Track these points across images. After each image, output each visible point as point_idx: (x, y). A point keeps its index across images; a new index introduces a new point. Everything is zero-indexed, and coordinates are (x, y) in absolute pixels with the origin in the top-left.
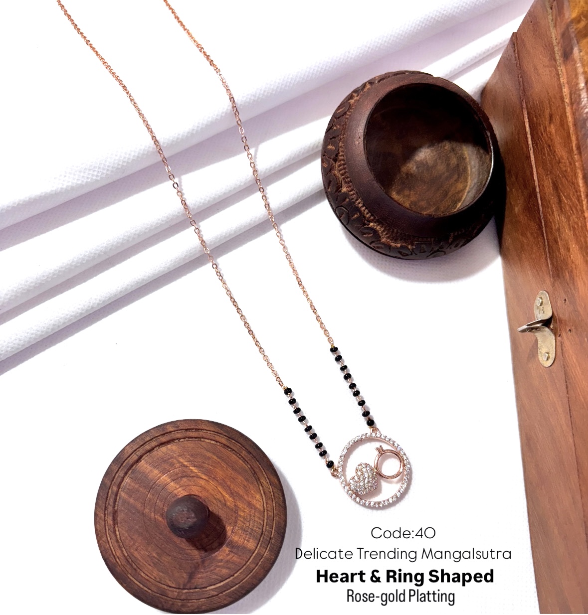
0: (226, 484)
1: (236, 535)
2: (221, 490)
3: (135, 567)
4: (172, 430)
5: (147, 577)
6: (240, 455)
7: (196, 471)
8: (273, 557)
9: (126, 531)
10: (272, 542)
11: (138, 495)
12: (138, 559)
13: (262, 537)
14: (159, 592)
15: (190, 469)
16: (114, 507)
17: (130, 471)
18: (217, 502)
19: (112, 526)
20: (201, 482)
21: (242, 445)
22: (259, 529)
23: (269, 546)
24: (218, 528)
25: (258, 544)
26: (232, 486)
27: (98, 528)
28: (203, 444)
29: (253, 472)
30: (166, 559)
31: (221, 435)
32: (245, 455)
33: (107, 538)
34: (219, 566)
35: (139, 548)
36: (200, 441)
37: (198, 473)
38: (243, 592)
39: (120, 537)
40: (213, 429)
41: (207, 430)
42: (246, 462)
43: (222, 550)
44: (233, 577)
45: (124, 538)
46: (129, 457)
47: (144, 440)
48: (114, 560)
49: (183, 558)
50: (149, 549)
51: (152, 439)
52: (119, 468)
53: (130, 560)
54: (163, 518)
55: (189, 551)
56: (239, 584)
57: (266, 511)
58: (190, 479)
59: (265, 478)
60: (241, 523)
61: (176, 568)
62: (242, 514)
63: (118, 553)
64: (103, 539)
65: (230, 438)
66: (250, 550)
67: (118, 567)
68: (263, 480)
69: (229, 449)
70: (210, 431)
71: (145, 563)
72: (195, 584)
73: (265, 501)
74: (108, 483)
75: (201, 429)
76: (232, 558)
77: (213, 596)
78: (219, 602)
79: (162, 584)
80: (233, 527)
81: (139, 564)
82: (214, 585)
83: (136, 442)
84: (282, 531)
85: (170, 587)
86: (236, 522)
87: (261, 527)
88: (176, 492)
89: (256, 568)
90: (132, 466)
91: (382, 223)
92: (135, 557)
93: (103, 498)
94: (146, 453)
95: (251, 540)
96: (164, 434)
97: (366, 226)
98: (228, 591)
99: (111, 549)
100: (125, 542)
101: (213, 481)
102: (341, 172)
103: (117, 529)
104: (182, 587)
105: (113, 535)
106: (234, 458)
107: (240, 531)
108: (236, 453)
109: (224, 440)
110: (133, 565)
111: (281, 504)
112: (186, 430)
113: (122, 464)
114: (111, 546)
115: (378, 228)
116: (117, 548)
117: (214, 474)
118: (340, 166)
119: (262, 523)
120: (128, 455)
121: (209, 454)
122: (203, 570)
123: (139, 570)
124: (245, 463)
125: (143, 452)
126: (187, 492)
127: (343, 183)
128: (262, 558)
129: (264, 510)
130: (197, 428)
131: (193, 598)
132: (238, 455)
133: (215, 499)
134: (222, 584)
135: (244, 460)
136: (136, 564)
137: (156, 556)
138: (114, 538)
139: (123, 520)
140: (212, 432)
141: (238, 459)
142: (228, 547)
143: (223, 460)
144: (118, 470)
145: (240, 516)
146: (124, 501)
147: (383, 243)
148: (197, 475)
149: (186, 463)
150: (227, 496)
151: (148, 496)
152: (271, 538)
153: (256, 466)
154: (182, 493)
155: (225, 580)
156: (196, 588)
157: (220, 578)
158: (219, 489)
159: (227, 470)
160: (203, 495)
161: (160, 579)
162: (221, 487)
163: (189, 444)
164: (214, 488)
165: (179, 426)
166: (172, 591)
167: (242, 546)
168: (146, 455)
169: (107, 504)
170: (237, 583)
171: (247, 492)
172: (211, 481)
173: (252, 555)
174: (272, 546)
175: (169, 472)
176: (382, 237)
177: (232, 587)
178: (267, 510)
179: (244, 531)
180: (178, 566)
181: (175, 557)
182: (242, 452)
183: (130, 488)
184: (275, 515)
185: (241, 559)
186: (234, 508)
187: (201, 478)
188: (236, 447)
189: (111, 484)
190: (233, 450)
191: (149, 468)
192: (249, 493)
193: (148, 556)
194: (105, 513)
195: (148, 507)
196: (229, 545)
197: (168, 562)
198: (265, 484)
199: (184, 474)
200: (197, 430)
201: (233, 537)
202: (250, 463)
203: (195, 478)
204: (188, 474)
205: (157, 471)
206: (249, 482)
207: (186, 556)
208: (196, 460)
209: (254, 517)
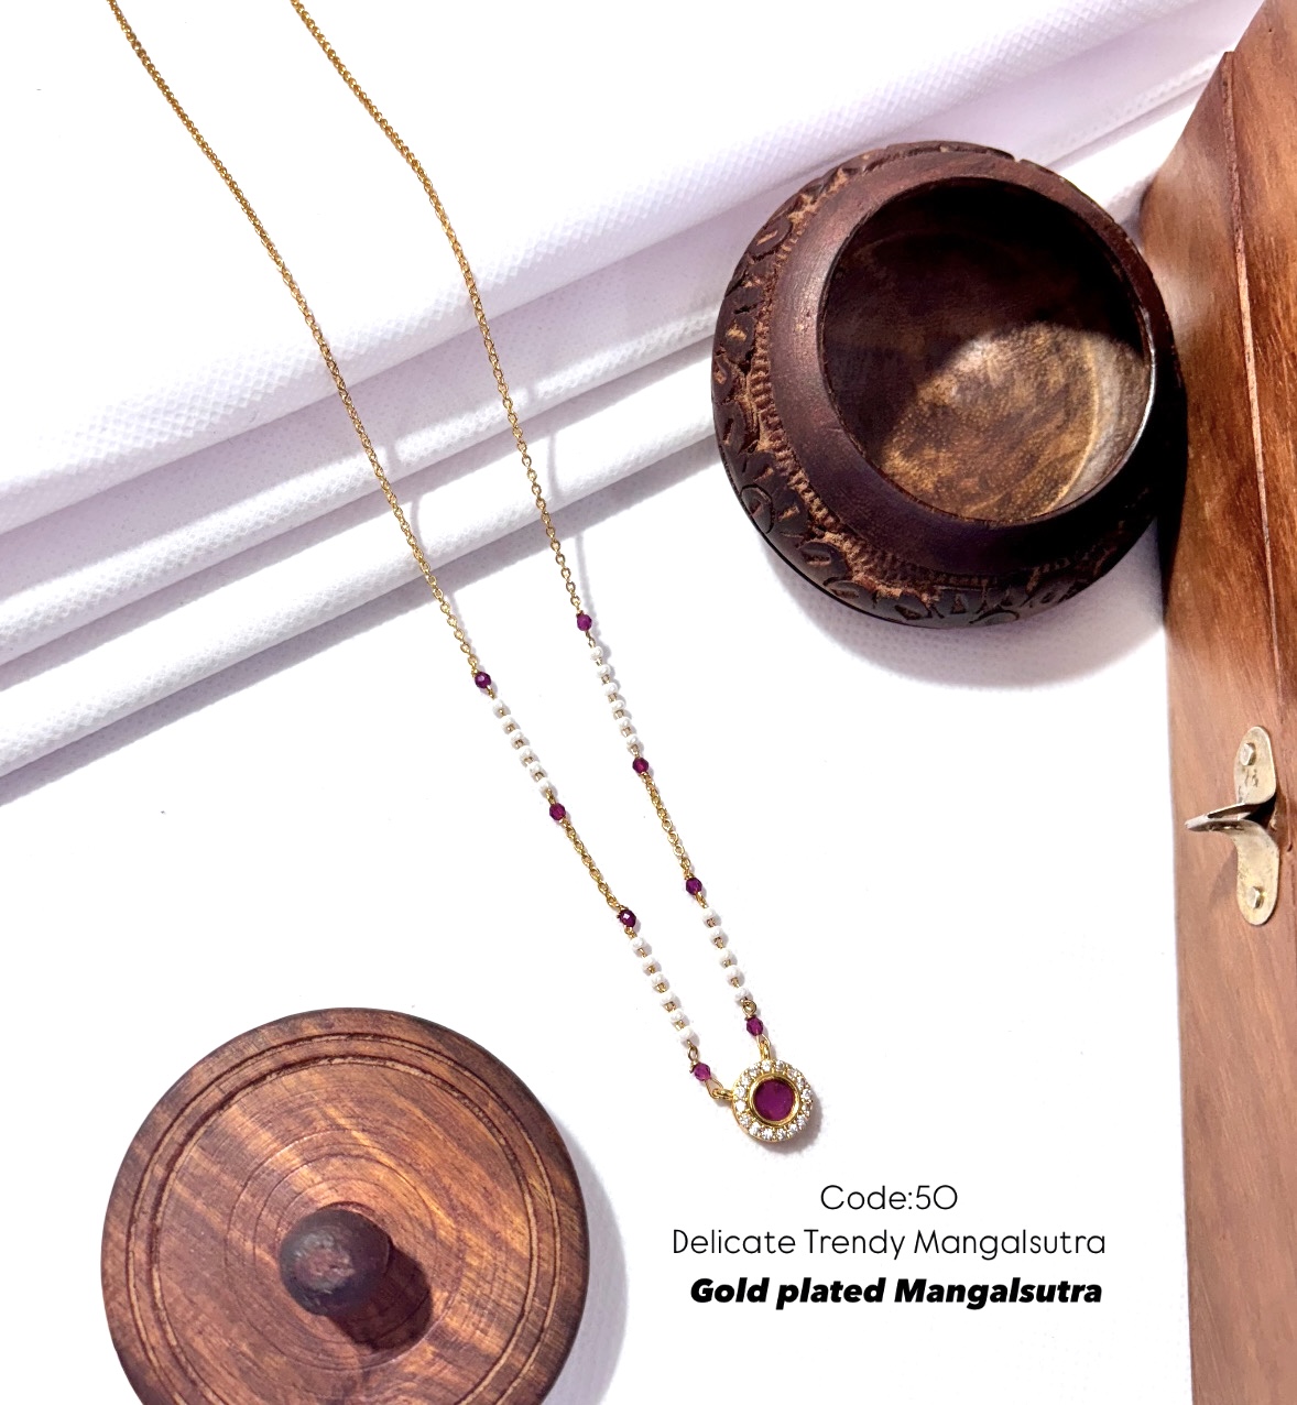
0: (440, 1181)
1: (454, 1314)
2: (425, 1196)
3: (194, 1376)
4: (315, 1032)
6: (481, 1110)
7: (367, 1143)
8: (545, 1379)
9: (180, 1284)
10: (546, 1340)
11: (215, 1192)
12: (202, 1356)
13: (520, 1326)
15: (351, 1137)
16: (153, 1218)
17: (202, 1130)
18: (414, 1228)
19: (145, 1267)
20: (377, 1173)
21: (488, 1085)
22: (515, 1302)
23: (536, 1350)
24: (410, 1292)
25: (509, 1341)
26: (455, 1188)
27: (110, 1271)
28: (390, 1074)
29: (511, 1158)
30: (274, 1362)
31: (437, 1056)
32: (494, 1113)
33: (129, 1297)
34: (406, 1391)
35: (208, 1329)
36: (384, 1066)
37: (374, 1152)
39: (162, 1296)
40: (417, 1039)
41: (403, 1041)
42: (495, 1130)
43: (417, 1349)
45: (171, 1300)
46: (201, 1092)
47: (242, 1053)
48: (142, 1353)
49: (315, 1362)
50: (235, 1331)
51: (263, 1052)
52: (175, 1120)
53: (183, 1359)
54: (273, 1257)
55: (334, 1346)
57: (535, 1259)
58: (350, 1161)
59: (541, 1176)
60: (470, 1284)
61: (295, 1386)
62: (475, 1262)
63: (154, 1337)
64: (121, 1300)
65: (459, 1065)
66: (487, 1357)
67: (151, 1373)
68: (534, 1181)
69: (455, 1094)
70: (411, 1043)
71: (219, 1369)
73: (534, 1234)
74: (144, 1154)
75: (389, 1037)
76: (440, 1371)
80: (450, 1292)
81: (203, 1369)
83: (220, 1057)
84: (573, 1315)
86: (457, 1281)
87: (520, 1300)
88: (311, 1192)
90: (207, 1117)
91: (855, 535)
92: (195, 1350)
93: (129, 1194)
94: (244, 1088)
95: (492, 1331)
96: (293, 1043)
97: (816, 540)
99: (136, 1325)
100: (174, 1310)
101: (407, 1172)
102: (758, 399)
103: (155, 1275)
105: (145, 1293)
106: (467, 1118)
107: (467, 1306)
108: (471, 1104)
109: (443, 1070)
110: (190, 1369)
111: (577, 1244)
112: (351, 1036)
113: (182, 1111)
114: (138, 1317)
115: (846, 545)
116: (153, 1323)
117: (412, 1154)
118: (757, 382)
119: (523, 1289)
120: (199, 1088)
121: (402, 1103)
122: (362, 1399)
123: (202, 1384)
124: (493, 1135)
125: (238, 1084)
126: (342, 1195)
127: (762, 427)
128: (516, 1377)
129: (531, 1255)
130: (375, 1031)
132: (477, 1110)
133: (410, 1219)
135: (490, 1125)
136: (197, 1367)
137: (252, 1355)
138: (149, 1300)
139: (173, 1252)
140: (414, 1047)
141: (475, 1120)
142: (431, 1344)
143: (437, 1121)
144: (171, 1126)
145: (470, 1266)
146: (181, 1206)
147: (858, 586)
148: (368, 1153)
149: (342, 1121)
150: (440, 1213)
151: (242, 1197)
152: (542, 1330)
153: (520, 1143)
154: (326, 1196)
158: (422, 1193)
159: (446, 1146)
160: (379, 1205)
162: (425, 1187)
163: (355, 1073)
164: (413, 1194)
165: (332, 1026)
167: (465, 1344)
168: (244, 1092)
169: (137, 1210)
171: (492, 1206)
172: (401, 1173)
173: (491, 1369)
174: (546, 1350)
175: (298, 1139)
176: (855, 569)
178: (539, 1257)
179: (477, 1305)
180: (301, 1381)
181: (297, 1360)
182: (487, 1105)
183: (198, 1172)
184: (558, 1271)
185: (464, 1377)
186: (456, 1244)
187: (378, 1162)
188: (474, 1089)
189: (151, 1159)
190: (465, 1097)
191: (250, 1125)
192: (495, 1209)
193: (228, 1349)
194: (129, 1232)
195: (239, 1226)
196: (435, 1338)
197: (276, 1369)
198: (538, 1187)
199: (336, 1148)
200: (377, 1037)
201: (448, 1319)
202: (505, 1133)
203: (363, 1161)
204: (345, 1149)
205: (269, 1134)
206: (499, 1182)
207: (326, 1358)
208: (368, 1115)
209: (505, 1272)
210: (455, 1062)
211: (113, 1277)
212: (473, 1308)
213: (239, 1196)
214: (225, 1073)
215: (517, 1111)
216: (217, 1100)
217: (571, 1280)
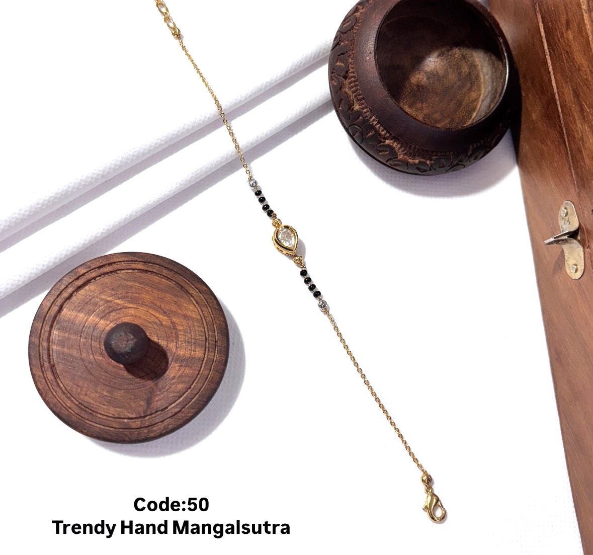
0: (156, 305)
1: (181, 349)
2: (153, 313)
3: (90, 411)
4: (85, 271)
5: (105, 417)
6: (161, 275)
7: (122, 303)
8: (224, 358)
9: (70, 381)
10: (219, 345)
11: (71, 342)
12: (90, 403)
13: (207, 344)
14: (122, 427)
15: (115, 303)
17: (55, 323)
18: (152, 325)
19: (54, 380)
20: (130, 312)
21: (160, 265)
22: (202, 336)
23: (216, 350)
25: (205, 350)
26: (163, 306)
27: (41, 388)
28: (121, 275)
29: (180, 287)
30: (118, 394)
31: (136, 262)
32: (166, 273)
33: (53, 394)
34: (174, 384)
35: (88, 393)
36: (117, 273)
37: (125, 305)
38: (205, 400)
39: (65, 388)
40: (126, 259)
41: (121, 262)
42: (170, 280)
43: (171, 368)
44: (191, 389)
45: (69, 388)
46: (49, 310)
47: (60, 289)
48: (66, 411)
49: (135, 388)
50: (99, 389)
51: (68, 286)
52: (43, 323)
53: (83, 407)
56: (198, 394)
57: (203, 318)
58: (118, 312)
59: (194, 289)
60: (182, 336)
61: (131, 399)
62: (181, 328)
63: (69, 403)
64: (49, 396)
65: (146, 262)
66: (199, 359)
67: (73, 417)
68: (191, 292)
69: (149, 273)
70: (124, 261)
71: (99, 405)
72: (155, 408)
73: (199, 309)
74: (36, 341)
75: (115, 263)
76: (184, 371)
77: (176, 414)
78: (184, 417)
79: (122, 418)
80: (176, 343)
81: (92, 407)
82: (174, 402)
83: (52, 294)
84: (225, 332)
85: (131, 419)
86: (177, 337)
87: (203, 334)
88: (107, 328)
89: (211, 373)
90: (55, 317)
92: (86, 402)
93: (36, 357)
94: (66, 301)
95: (197, 350)
96: (77, 279)
98: (190, 404)
99: (60, 403)
100: (72, 391)
101: (142, 307)
103: (59, 382)
104: (143, 415)
105: (58, 390)
106: (157, 279)
107: (184, 344)
108: (157, 274)
109: (140, 266)
110: (87, 410)
111: (217, 307)
112: (99, 267)
113: (45, 319)
114: (59, 399)
116: (66, 399)
117: (142, 300)
119: (203, 330)
120: (47, 309)
121: (130, 283)
122: (158, 393)
123: (94, 413)
124: (170, 282)
125: (62, 301)
128: (213, 362)
129: (201, 318)
130: (110, 262)
131: (157, 422)
132: (159, 275)
133: (150, 322)
134: (181, 399)
135: (167, 278)
136: (90, 408)
137: (108, 394)
138: (60, 391)
139: (63, 370)
140: (126, 262)
141: (160, 279)
142: (176, 363)
143: (146, 285)
144: (42, 326)
145: (180, 330)
146: (58, 352)
148: (123, 306)
149: (109, 299)
150: (161, 316)
151: (81, 340)
152: (216, 342)
153: (181, 280)
155: (183, 395)
156: (157, 412)
157: (178, 394)
158: (150, 312)
159: (153, 292)
161: (119, 414)
162: (151, 309)
163: (107, 280)
164: (147, 314)
165: (90, 267)
166: (133, 422)
167: (190, 358)
168: (66, 303)
169: (42, 362)
170: (196, 393)
171: (180, 306)
172: (139, 308)
173: (202, 363)
174: (219, 348)
175: (95, 311)
177: (193, 399)
178: (204, 317)
180: (132, 396)
181: (127, 390)
182: (163, 272)
183: (60, 338)
184: (213, 319)
185: (193, 370)
186: (171, 325)
187: (129, 308)
188: (156, 269)
189: (39, 342)
190: (153, 272)
191: (74, 313)
192: (181, 307)
193: (99, 396)
194: (42, 370)
195: (84, 351)
196: (176, 361)
197: (121, 396)
198: (195, 293)
199: (111, 309)
200: (110, 264)
201: (179, 352)
202: (174, 280)
203: (123, 310)
204: (115, 308)
205: (82, 314)
206: (179, 297)
207: (138, 384)
208: (118, 293)
209: (194, 327)
210: (144, 262)
211: (43, 389)
212: (187, 344)
213: (80, 341)
214: (55, 299)
215: (175, 270)
216: (56, 310)
217: (220, 320)
